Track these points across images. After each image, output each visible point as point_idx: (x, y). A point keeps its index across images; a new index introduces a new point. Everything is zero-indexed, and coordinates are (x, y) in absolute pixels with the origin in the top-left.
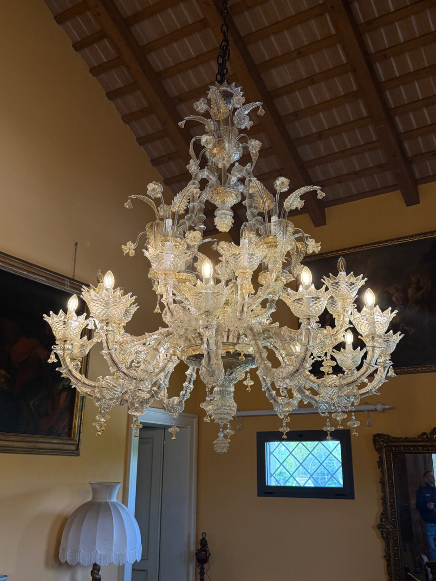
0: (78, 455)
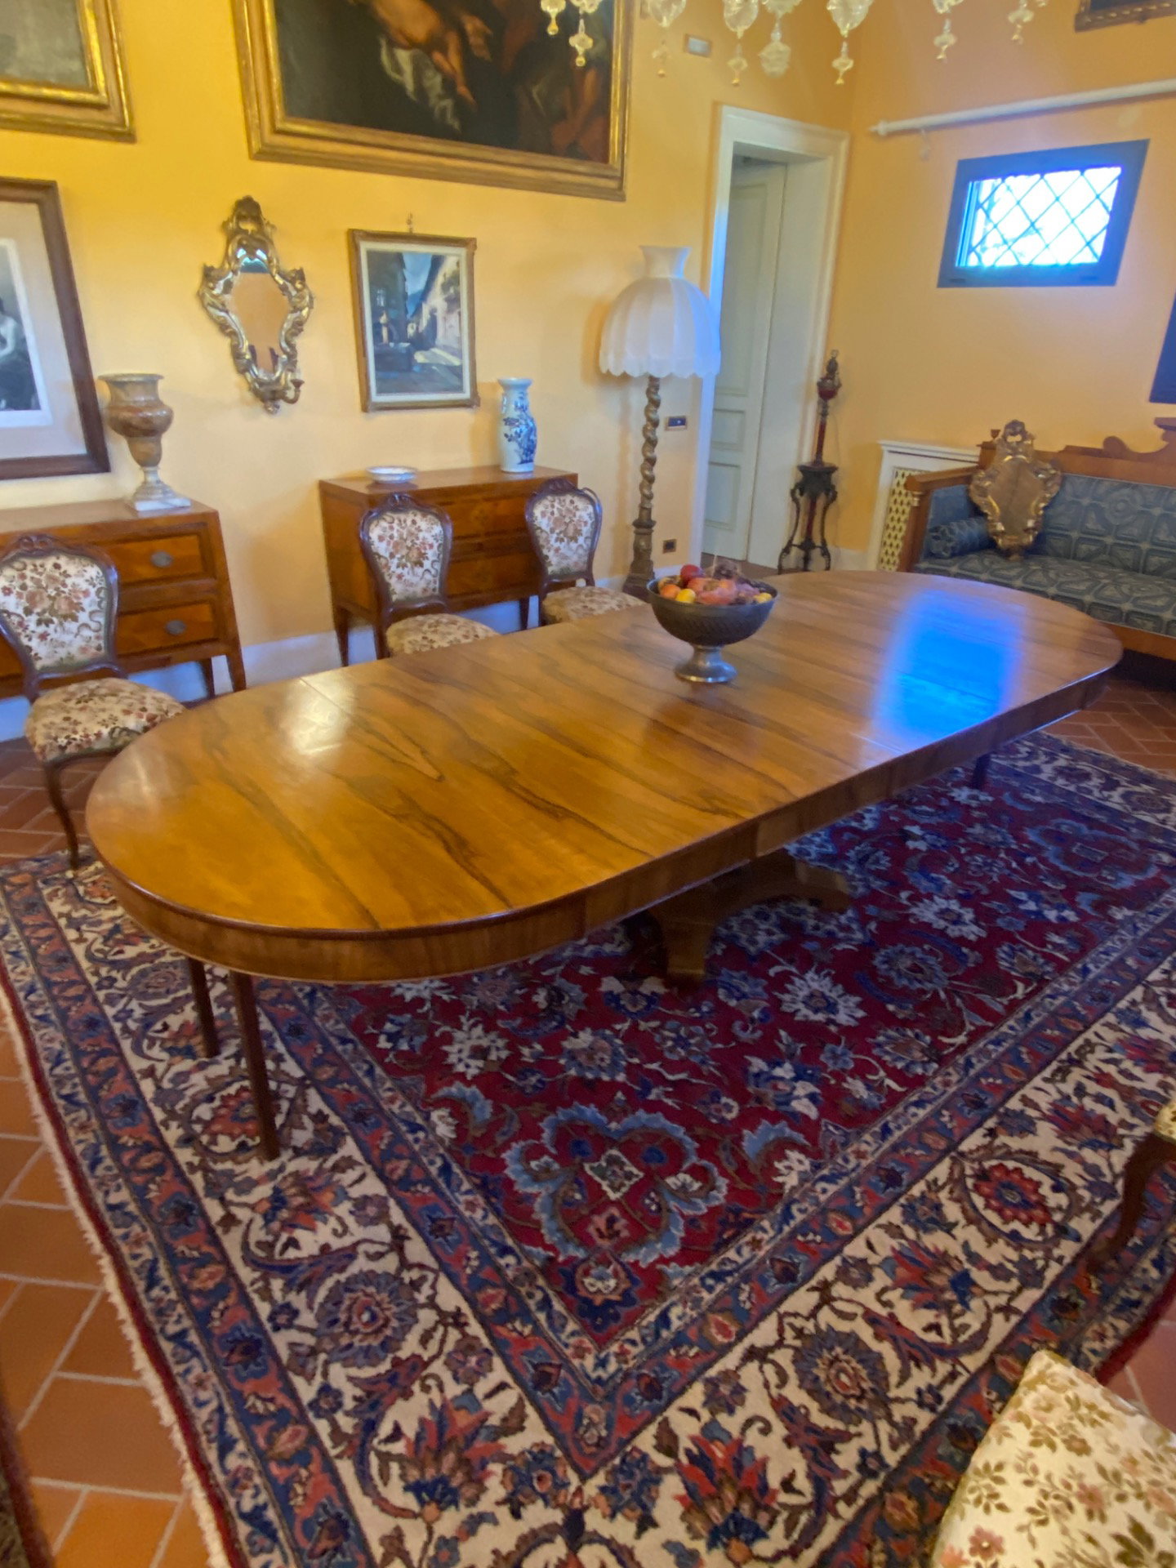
0: (622, 199)
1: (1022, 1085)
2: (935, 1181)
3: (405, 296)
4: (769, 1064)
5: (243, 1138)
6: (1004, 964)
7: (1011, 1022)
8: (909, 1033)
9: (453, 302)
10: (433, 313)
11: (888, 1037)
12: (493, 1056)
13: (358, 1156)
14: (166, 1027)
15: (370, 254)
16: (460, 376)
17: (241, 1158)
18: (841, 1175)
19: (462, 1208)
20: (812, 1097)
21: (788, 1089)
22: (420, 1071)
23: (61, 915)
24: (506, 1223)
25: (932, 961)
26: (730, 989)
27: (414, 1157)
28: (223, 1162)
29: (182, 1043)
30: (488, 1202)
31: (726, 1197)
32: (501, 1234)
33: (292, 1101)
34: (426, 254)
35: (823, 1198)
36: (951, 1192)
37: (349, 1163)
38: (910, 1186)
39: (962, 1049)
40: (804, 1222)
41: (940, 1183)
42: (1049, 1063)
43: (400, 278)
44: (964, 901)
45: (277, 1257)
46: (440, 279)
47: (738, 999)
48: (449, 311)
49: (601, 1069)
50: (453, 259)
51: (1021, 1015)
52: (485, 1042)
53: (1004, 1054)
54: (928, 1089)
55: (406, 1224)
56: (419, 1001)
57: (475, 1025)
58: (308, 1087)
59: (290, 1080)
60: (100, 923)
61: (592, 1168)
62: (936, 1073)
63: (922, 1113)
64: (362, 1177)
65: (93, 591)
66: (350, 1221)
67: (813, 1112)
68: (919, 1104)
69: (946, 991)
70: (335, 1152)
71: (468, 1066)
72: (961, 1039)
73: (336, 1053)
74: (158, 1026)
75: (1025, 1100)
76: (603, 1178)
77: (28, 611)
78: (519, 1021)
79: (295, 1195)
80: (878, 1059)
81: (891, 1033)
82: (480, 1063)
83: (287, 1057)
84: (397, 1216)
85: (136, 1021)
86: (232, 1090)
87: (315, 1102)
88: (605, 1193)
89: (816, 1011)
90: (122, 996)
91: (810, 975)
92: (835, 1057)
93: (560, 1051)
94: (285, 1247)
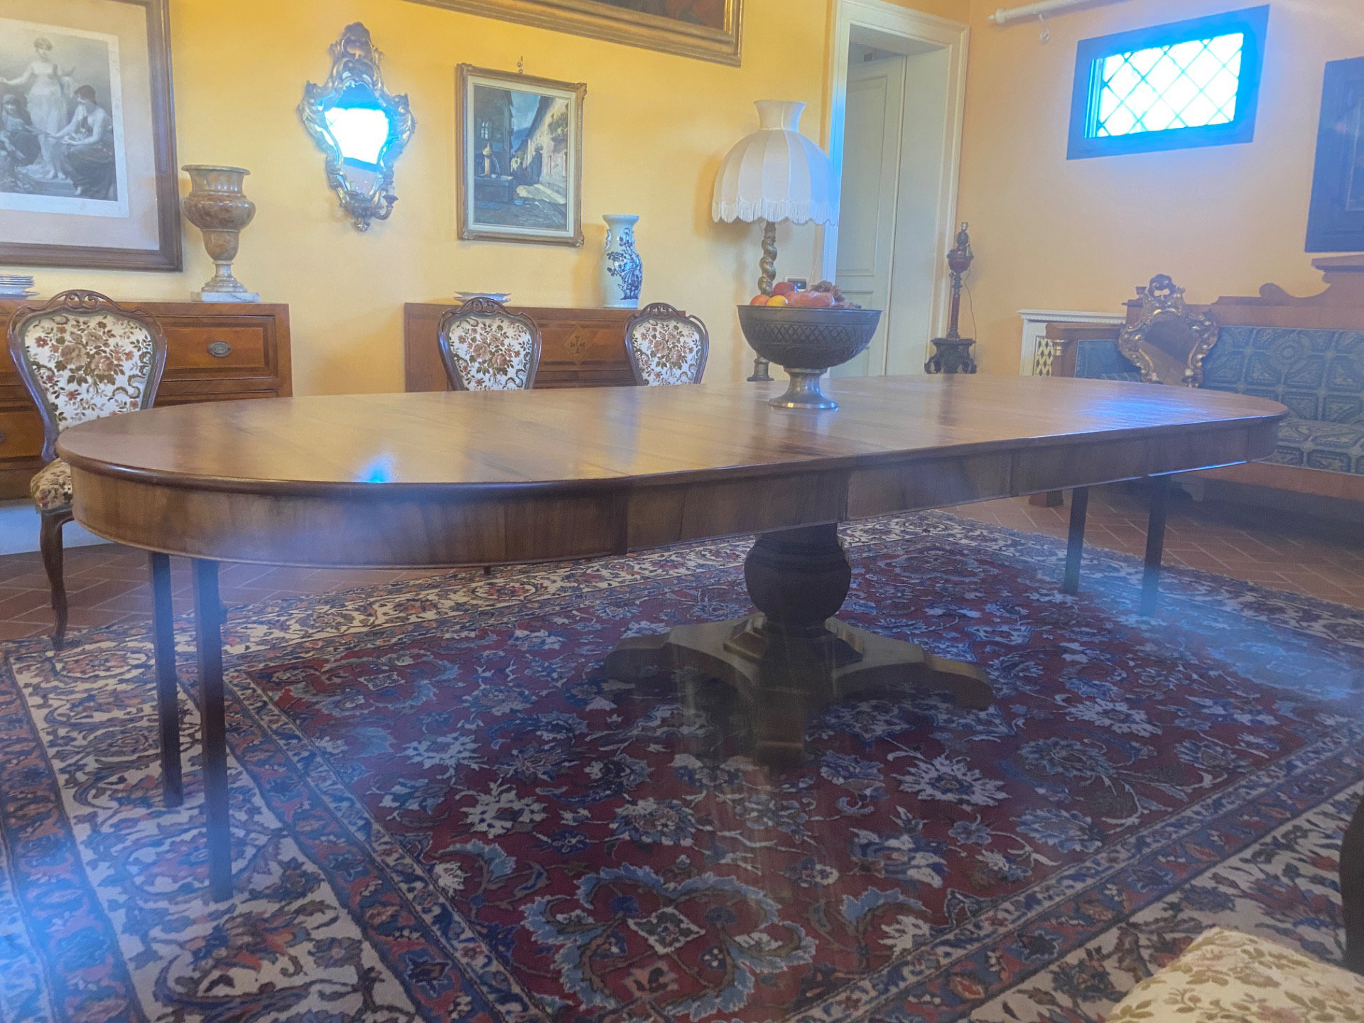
0: (737, 64)
1: (1215, 864)
2: (1098, 950)
3: (511, 132)
4: (880, 837)
5: (189, 879)
6: (1184, 758)
7: (1197, 808)
8: (1064, 813)
9: (560, 142)
10: (538, 150)
11: (1036, 817)
12: (525, 818)
13: (331, 899)
14: (122, 780)
15: (478, 89)
16: (564, 215)
17: (180, 899)
18: (971, 941)
19: (458, 955)
20: (936, 868)
21: (906, 859)
22: (429, 828)
23: (27, 685)
24: (515, 972)
25: (1094, 752)
26: (836, 769)
27: (405, 905)
28: (156, 901)
29: (139, 794)
30: (493, 948)
31: (814, 958)
32: (506, 979)
33: (259, 848)
34: (535, 95)
35: (944, 961)
36: (1120, 961)
37: (321, 907)
38: (1062, 954)
39: (1132, 829)
40: (919, 984)
41: (1104, 952)
42: (1247, 846)
43: (507, 113)
44: (1133, 704)
45: (200, 994)
46: (548, 119)
47: (845, 778)
48: (556, 150)
49: (663, 833)
50: (561, 102)
51: (1209, 801)
52: (517, 806)
53: (1187, 835)
54: (1088, 864)
55: (379, 966)
56: (443, 768)
57: (508, 790)
58: (285, 836)
59: (264, 830)
60: (72, 692)
61: (636, 924)
62: (1098, 851)
63: (1079, 886)
64: (334, 920)
65: (137, 354)
66: (308, 962)
67: (937, 882)
68: (1077, 877)
69: (1110, 777)
70: (303, 895)
71: (490, 826)
72: (1133, 820)
73: (327, 809)
74: (114, 779)
75: (1216, 877)
76: (651, 933)
77: (61, 366)
78: (564, 789)
79: (242, 934)
80: (1025, 837)
81: (1039, 812)
82: (508, 824)
83: (264, 809)
84: (369, 957)
85: (85, 774)
86: (187, 837)
87: (289, 850)
88: (652, 947)
89: (945, 792)
90: (78, 753)
91: (937, 762)
92: (968, 833)
93: (613, 817)
94: (214, 984)
